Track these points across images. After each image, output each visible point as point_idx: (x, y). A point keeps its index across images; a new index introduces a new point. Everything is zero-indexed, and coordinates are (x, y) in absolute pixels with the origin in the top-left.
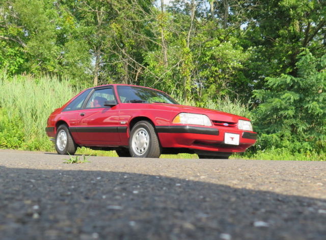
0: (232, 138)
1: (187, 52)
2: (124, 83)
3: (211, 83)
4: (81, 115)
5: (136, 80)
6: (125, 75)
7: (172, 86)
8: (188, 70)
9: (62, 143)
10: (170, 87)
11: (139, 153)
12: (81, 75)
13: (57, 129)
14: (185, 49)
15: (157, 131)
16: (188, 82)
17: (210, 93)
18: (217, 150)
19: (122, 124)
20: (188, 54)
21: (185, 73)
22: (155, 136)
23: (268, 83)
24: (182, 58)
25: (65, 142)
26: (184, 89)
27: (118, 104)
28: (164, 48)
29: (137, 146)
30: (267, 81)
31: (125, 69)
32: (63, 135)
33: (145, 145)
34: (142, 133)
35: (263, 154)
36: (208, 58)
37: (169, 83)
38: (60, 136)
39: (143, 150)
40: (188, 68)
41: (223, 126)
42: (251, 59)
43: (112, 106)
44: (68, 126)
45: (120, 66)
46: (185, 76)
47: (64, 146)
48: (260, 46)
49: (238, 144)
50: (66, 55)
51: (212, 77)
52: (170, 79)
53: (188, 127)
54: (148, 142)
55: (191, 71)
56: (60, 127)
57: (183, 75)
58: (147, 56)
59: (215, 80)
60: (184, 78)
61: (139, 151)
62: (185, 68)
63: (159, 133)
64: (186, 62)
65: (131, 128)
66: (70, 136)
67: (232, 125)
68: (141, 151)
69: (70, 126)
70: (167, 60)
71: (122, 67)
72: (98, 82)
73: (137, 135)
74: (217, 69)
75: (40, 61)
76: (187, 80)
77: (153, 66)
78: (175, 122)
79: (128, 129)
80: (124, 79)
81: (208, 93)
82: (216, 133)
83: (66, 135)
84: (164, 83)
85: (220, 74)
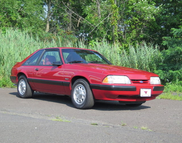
0: (146, 92)
1: (115, 7)
2: (69, 29)
3: (133, 29)
4: (36, 70)
5: (78, 26)
6: (69, 23)
7: (104, 32)
8: (116, 21)
9: (22, 89)
10: (102, 33)
11: (78, 102)
12: (36, 23)
13: (18, 79)
14: (113, 6)
15: (91, 87)
16: (115, 29)
17: (132, 36)
18: (135, 100)
19: (66, 80)
20: (115, 9)
21: (114, 23)
22: (90, 91)
23: (173, 32)
24: (111, 12)
25: (25, 89)
26: (113, 35)
27: (63, 64)
28: (98, 4)
29: (77, 97)
30: (172, 31)
31: (69, 18)
32: (23, 83)
33: (83, 97)
34: (81, 88)
35: (170, 85)
36: (130, 10)
37: (102, 30)
38: (21, 84)
39: (81, 101)
40: (116, 19)
41: (139, 83)
42: (161, 13)
43: (58, 66)
44: (26, 77)
45: (66, 16)
46: (114, 25)
47: (24, 91)
48: (168, 4)
49: (150, 96)
50: (25, 8)
51: (133, 24)
52: (102, 27)
53: (113, 86)
54: (85, 94)
55: (118, 21)
56: (21, 77)
57: (112, 24)
58: (85, 9)
59: (136, 27)
60: (112, 27)
61: (79, 101)
62: (113, 20)
63: (93, 89)
64: (114, 15)
65: (73, 84)
66: (28, 84)
67: (146, 81)
68: (80, 101)
69: (28, 78)
70: (100, 13)
71: (67, 16)
72: (49, 28)
73: (77, 89)
74: (137, 19)
75: (6, 12)
76: (115, 28)
77: (90, 18)
78: (104, 82)
79: (71, 84)
80: (69, 25)
81: (130, 36)
82: (134, 89)
83: (25, 83)
84: (98, 30)
85: (139, 22)
